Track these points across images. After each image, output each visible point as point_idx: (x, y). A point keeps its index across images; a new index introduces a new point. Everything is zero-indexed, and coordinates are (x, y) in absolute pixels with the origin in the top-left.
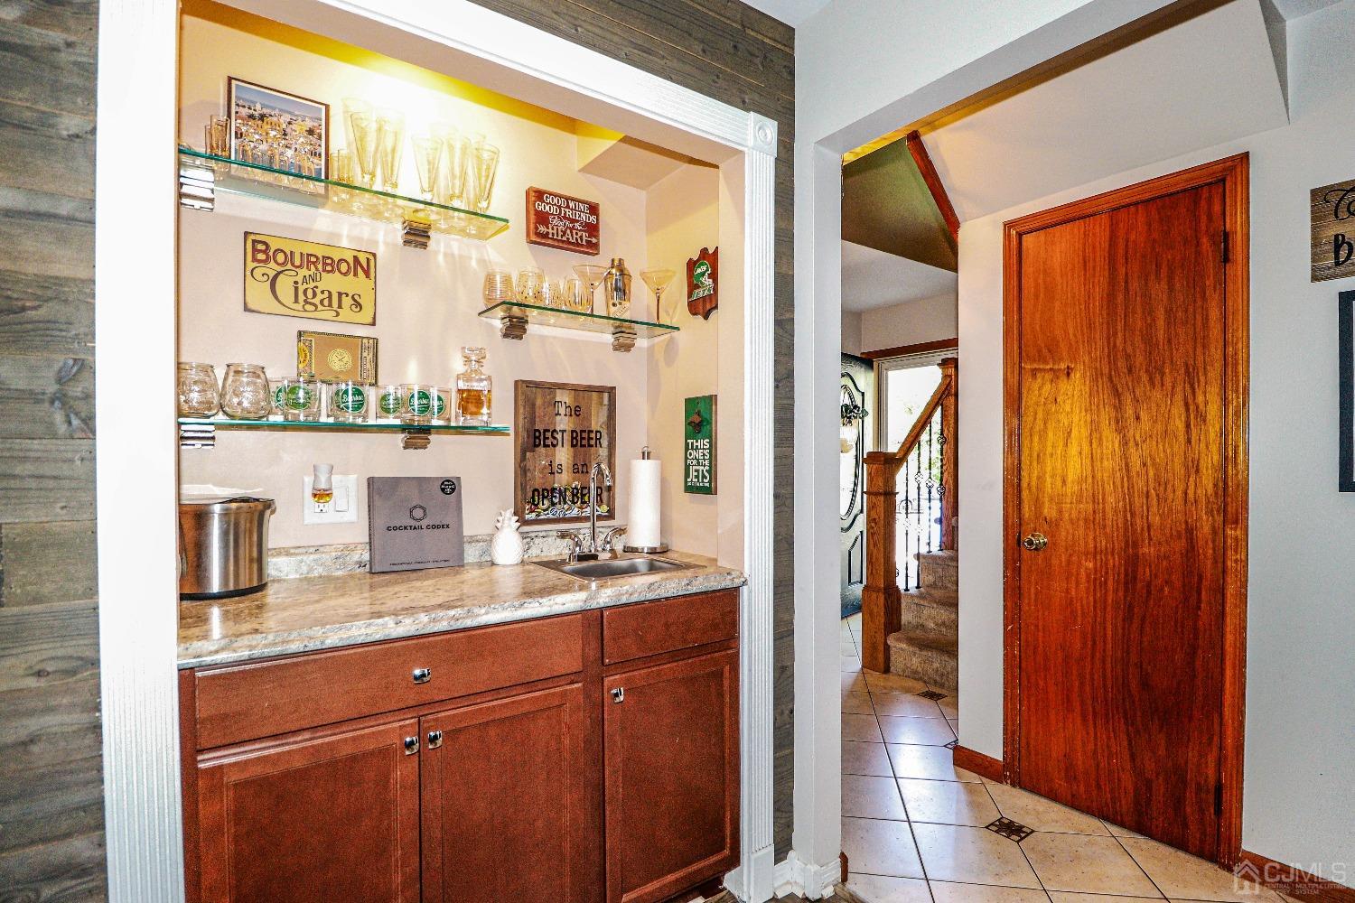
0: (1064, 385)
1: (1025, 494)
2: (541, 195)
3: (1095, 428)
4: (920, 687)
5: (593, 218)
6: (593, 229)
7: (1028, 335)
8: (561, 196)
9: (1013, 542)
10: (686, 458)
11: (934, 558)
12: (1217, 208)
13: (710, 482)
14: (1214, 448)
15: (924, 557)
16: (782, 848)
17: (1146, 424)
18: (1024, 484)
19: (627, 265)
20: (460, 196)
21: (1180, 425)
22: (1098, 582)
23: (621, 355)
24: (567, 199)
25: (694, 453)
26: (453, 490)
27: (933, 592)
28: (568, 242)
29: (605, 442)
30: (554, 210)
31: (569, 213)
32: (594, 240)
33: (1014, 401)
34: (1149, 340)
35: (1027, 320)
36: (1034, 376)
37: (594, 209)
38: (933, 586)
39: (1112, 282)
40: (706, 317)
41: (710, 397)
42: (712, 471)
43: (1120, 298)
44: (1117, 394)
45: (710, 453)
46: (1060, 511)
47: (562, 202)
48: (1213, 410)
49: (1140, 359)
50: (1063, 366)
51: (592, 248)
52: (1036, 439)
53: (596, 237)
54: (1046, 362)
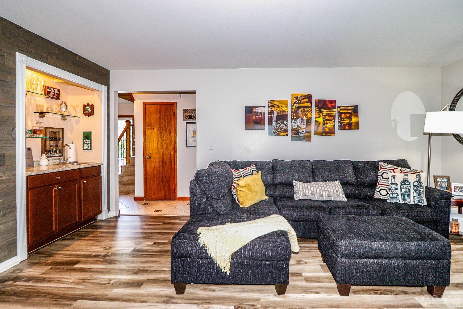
0: (153, 131)
1: (147, 149)
2: (48, 87)
3: (158, 138)
4: (124, 193)
5: (59, 93)
6: (59, 95)
7: (147, 122)
8: (52, 88)
9: (145, 158)
10: (83, 143)
11: (125, 166)
12: (173, 108)
13: (91, 148)
14: (173, 142)
15: (123, 166)
16: (109, 210)
17: (165, 138)
18: (147, 148)
19: (66, 103)
20: (31, 88)
21: (169, 138)
22: (158, 162)
23: (64, 121)
24: (54, 88)
25: (86, 142)
26: (30, 150)
27: (125, 173)
28: (54, 98)
29: (61, 140)
30: (51, 91)
31: (54, 91)
32: (59, 97)
33: (145, 134)
34: (165, 125)
35: (147, 120)
36: (148, 129)
37: (59, 90)
38: (125, 172)
39: (160, 116)
40: (89, 116)
41: (91, 132)
42: (91, 146)
43: (161, 118)
44: (161, 133)
45: (91, 142)
46: (153, 152)
47: (53, 89)
48: (173, 136)
49: (164, 128)
50: (153, 128)
51: (59, 99)
52: (149, 140)
53: (59, 96)
54: (150, 127)
